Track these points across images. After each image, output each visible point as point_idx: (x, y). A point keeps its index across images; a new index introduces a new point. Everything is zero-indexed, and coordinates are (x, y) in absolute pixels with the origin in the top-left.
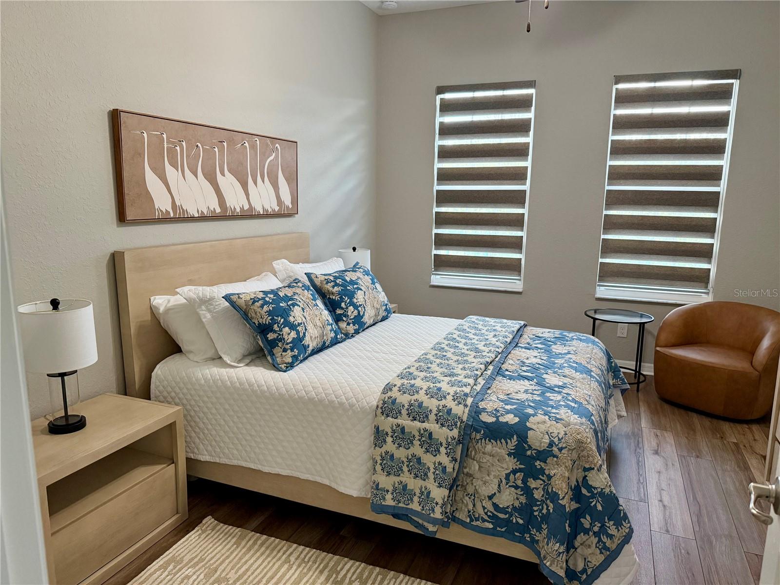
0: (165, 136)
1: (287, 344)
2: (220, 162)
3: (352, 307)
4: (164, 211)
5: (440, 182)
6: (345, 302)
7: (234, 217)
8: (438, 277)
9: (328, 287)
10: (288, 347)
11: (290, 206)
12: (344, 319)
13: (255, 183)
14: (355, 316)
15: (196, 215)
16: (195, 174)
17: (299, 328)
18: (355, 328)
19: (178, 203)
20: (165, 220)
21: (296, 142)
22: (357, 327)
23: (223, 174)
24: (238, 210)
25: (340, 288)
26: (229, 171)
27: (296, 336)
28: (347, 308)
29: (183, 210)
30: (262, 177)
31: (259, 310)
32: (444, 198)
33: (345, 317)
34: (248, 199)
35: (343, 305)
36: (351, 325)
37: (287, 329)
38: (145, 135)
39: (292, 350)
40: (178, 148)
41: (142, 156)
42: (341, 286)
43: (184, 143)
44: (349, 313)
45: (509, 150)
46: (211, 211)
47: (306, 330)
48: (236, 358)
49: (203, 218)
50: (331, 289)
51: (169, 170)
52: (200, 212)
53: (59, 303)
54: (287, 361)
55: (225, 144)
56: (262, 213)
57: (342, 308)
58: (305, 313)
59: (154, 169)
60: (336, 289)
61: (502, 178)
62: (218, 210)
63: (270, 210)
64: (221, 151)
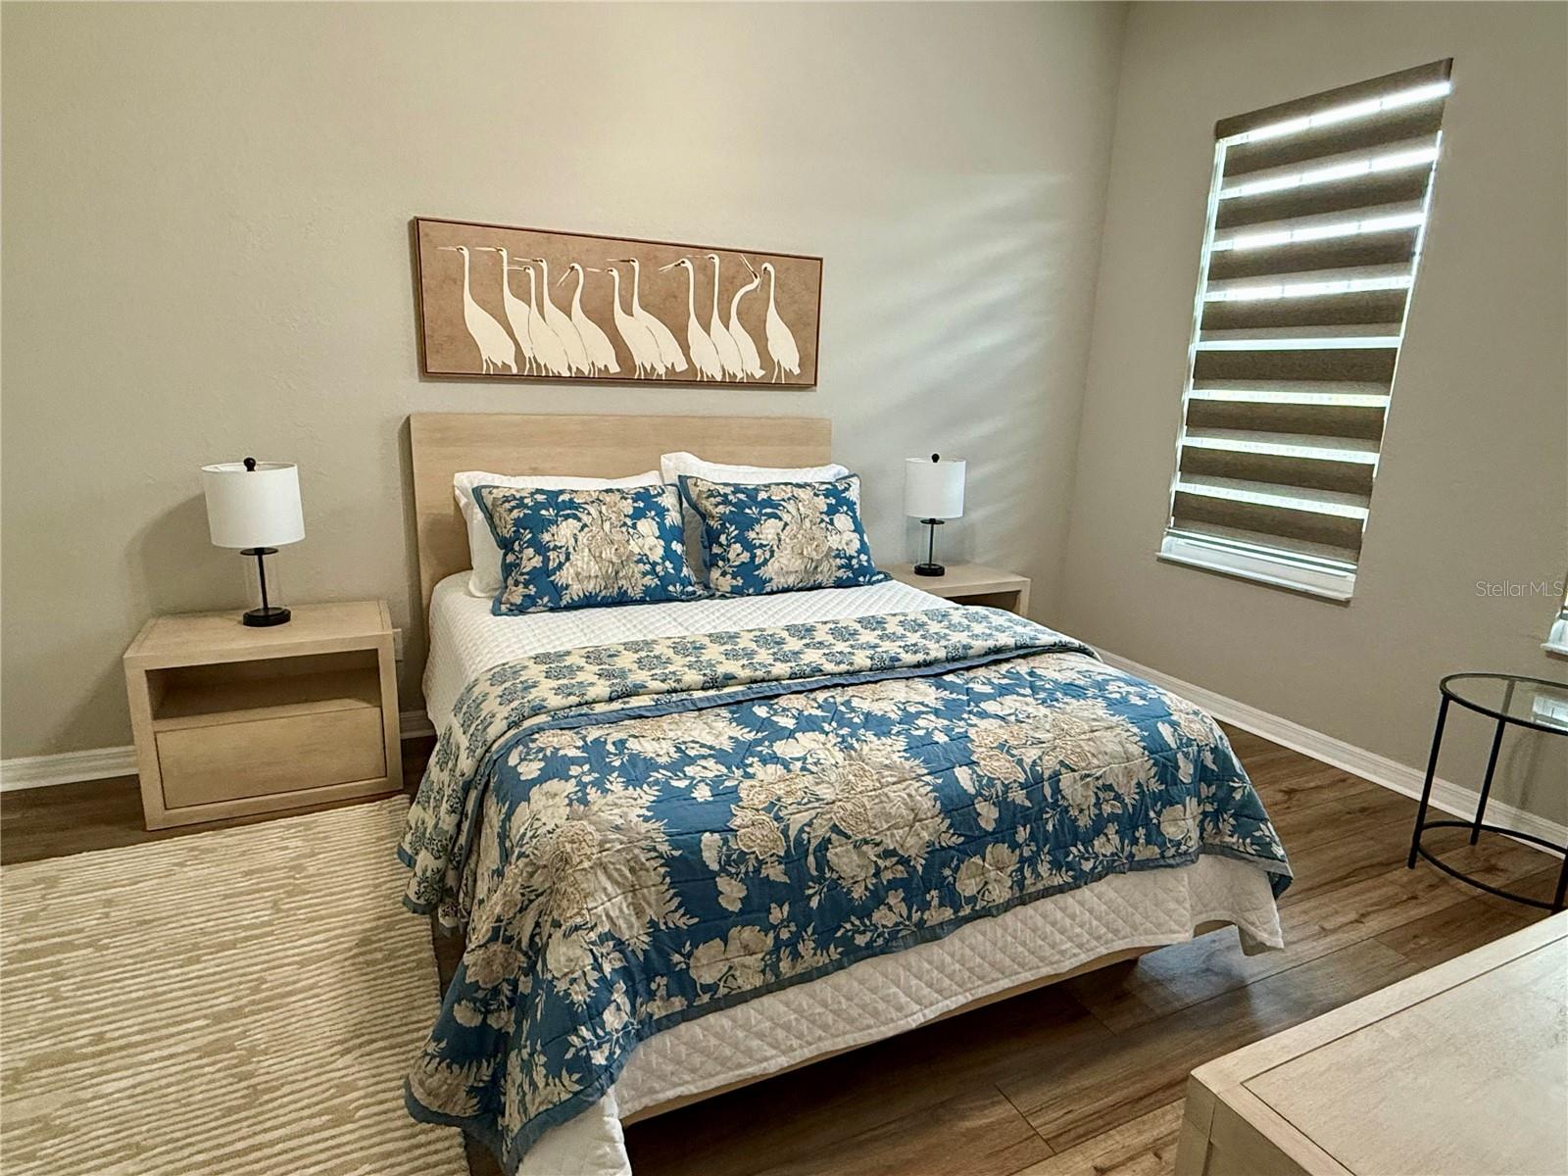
0: (504, 253)
1: (522, 574)
2: (623, 293)
3: (738, 545)
4: (500, 364)
5: (1210, 333)
6: (728, 535)
7: (650, 381)
8: (1181, 541)
9: (708, 504)
10: (521, 579)
11: (797, 371)
12: (721, 563)
13: (707, 328)
14: (743, 563)
15: (566, 374)
16: (568, 312)
17: (552, 554)
18: (735, 583)
19: (528, 354)
20: (501, 377)
21: (821, 260)
22: (740, 582)
23: (628, 311)
24: (661, 371)
25: (728, 509)
26: (644, 307)
27: (539, 565)
28: (729, 546)
29: (538, 365)
30: (725, 320)
31: (505, 514)
32: (1211, 368)
33: (724, 560)
34: (687, 355)
35: (723, 539)
36: (729, 577)
37: (531, 550)
38: (466, 252)
39: (526, 586)
40: (531, 272)
41: (459, 283)
42: (734, 505)
43: (544, 265)
44: (731, 555)
45: (1364, 250)
46: (600, 370)
47: (568, 559)
48: (488, 584)
49: (579, 380)
50: (711, 508)
51: (512, 305)
52: (574, 370)
53: (254, 464)
54: (513, 601)
55: (636, 265)
56: (719, 379)
57: (721, 545)
58: (583, 533)
59: (482, 304)
60: (721, 509)
61: (1341, 319)
62: (615, 368)
63: (740, 375)
64: (628, 276)
